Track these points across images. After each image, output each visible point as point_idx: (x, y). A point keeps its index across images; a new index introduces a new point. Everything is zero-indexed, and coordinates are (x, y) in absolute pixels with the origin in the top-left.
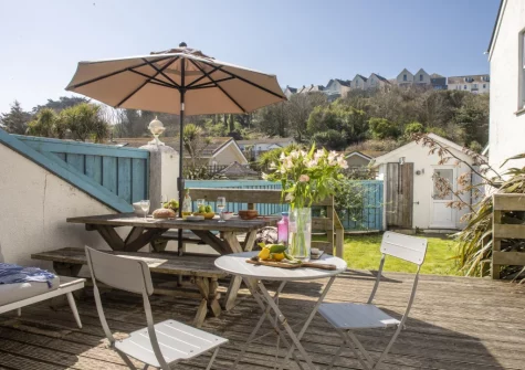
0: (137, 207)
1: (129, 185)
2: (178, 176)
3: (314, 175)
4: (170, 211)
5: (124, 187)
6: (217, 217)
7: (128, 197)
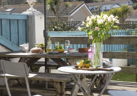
0: (21, 47)
1: (17, 35)
2: (44, 29)
3: (102, 26)
4: (40, 49)
5: (14, 36)
6: (65, 52)
7: (16, 42)
